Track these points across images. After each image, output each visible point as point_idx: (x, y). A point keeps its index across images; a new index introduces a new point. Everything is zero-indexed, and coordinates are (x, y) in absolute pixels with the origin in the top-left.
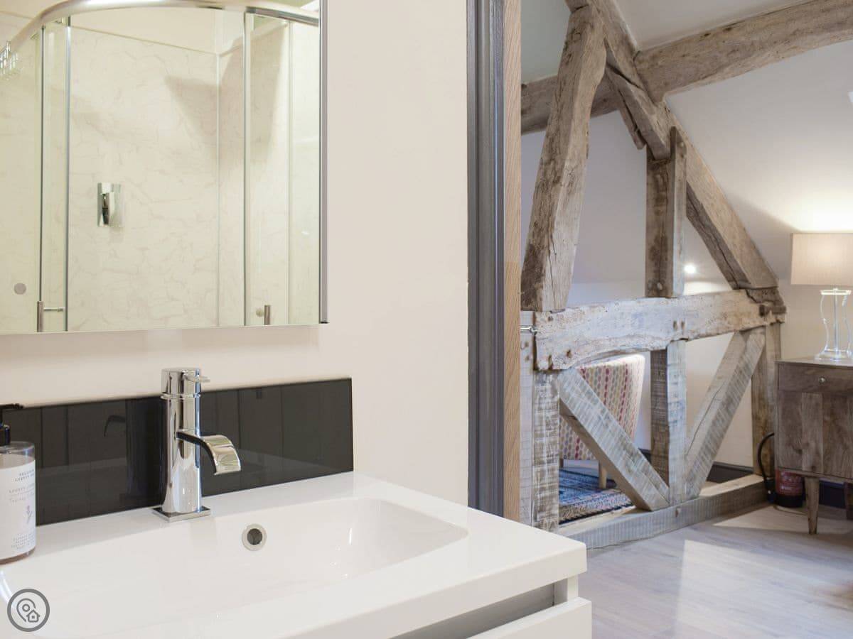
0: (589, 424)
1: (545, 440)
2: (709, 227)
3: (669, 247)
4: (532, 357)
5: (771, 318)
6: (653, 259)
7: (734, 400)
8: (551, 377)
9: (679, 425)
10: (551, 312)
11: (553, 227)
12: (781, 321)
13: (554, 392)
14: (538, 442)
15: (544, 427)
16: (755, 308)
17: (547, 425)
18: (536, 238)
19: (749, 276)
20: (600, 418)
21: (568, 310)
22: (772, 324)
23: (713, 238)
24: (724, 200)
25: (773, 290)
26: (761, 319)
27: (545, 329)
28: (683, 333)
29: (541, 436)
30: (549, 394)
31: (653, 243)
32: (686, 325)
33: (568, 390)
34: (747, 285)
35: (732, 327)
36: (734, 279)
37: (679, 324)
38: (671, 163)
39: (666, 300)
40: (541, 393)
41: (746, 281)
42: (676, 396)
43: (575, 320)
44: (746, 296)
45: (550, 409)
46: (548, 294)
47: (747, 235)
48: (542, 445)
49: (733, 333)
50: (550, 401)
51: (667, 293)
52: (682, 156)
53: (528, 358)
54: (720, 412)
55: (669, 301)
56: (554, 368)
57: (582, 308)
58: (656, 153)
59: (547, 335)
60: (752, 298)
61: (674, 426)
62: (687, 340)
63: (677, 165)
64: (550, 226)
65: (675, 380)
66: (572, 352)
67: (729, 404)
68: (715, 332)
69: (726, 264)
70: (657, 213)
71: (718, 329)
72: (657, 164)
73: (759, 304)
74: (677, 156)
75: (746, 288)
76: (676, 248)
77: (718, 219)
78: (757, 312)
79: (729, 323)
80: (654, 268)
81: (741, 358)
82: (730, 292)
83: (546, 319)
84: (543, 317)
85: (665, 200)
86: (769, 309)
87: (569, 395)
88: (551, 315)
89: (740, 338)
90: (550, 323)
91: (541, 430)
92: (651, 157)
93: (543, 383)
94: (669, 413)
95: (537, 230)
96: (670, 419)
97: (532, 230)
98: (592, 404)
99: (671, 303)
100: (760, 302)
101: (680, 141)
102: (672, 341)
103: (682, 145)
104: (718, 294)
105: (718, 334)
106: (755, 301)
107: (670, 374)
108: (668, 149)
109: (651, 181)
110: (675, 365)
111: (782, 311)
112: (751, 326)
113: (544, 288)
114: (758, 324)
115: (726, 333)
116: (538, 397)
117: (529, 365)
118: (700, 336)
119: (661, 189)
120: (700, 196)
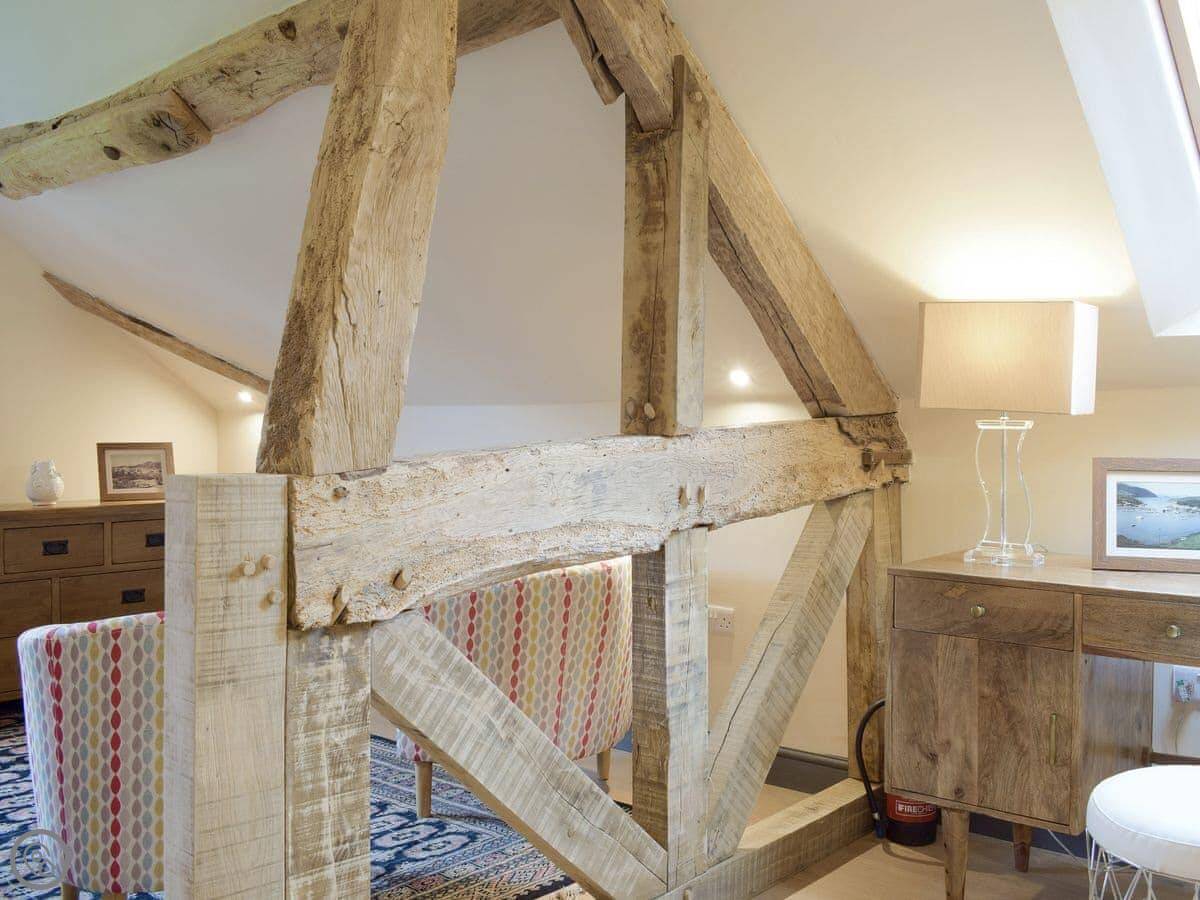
0: (461, 744)
1: (327, 805)
2: (761, 287)
3: (669, 322)
4: (280, 596)
5: (884, 474)
6: (636, 351)
7: (811, 643)
8: (346, 642)
9: (691, 711)
10: (342, 475)
11: (346, 256)
12: (902, 479)
13: (355, 677)
14: (306, 812)
15: (325, 773)
16: (853, 455)
17: (335, 762)
18: (307, 284)
19: (842, 391)
20: (490, 725)
21: (395, 470)
22: (885, 485)
23: (771, 312)
24: (793, 231)
25: (888, 418)
26: (865, 476)
27: (321, 521)
28: (700, 514)
29: (318, 794)
30: (338, 685)
31: (638, 315)
32: (706, 492)
33: (399, 669)
34: (840, 410)
35: (807, 494)
36: (814, 397)
37: (690, 493)
38: (675, 134)
39: (664, 439)
40: (313, 686)
41: (838, 401)
42: (684, 650)
43: (417, 494)
44: (836, 431)
45: (343, 722)
46: (331, 428)
47: (839, 309)
48: (320, 816)
49: (811, 506)
50: (342, 702)
51: (664, 426)
52: (699, 123)
53: (268, 600)
54: (782, 669)
55: (669, 443)
56: (351, 619)
57: (436, 465)
58: (646, 115)
59: (331, 535)
60: (848, 434)
61: (678, 717)
62: (710, 526)
63: (686, 142)
64: (339, 255)
65: (682, 616)
66: (405, 576)
67: (802, 650)
68: (772, 506)
69: (797, 364)
70: (646, 248)
71: (778, 500)
72: (648, 139)
73: (861, 447)
74: (688, 121)
75: (836, 416)
76: (684, 326)
77: (780, 272)
78: (859, 463)
79: (801, 486)
80: (637, 372)
81: (826, 554)
82: (805, 422)
83: (327, 494)
84: (315, 490)
85: (662, 220)
86: (879, 457)
87: (402, 680)
88: (343, 484)
89: (826, 515)
90: (340, 504)
91: (317, 780)
92: (634, 125)
93: (322, 658)
94: (669, 690)
95: (312, 265)
96: (671, 703)
97: (302, 263)
98: (468, 697)
99: (676, 447)
100: (863, 442)
101: (694, 88)
102: (676, 531)
103: (698, 97)
104: (780, 426)
105: (779, 510)
106: (854, 442)
107: (671, 603)
108: (669, 105)
109: (634, 178)
110: (680, 583)
111: (905, 459)
112: (846, 490)
113: (318, 414)
114: (859, 486)
115: (797, 506)
116: (305, 698)
117: (276, 615)
118: (739, 517)
119: (653, 193)
120: (740, 218)
